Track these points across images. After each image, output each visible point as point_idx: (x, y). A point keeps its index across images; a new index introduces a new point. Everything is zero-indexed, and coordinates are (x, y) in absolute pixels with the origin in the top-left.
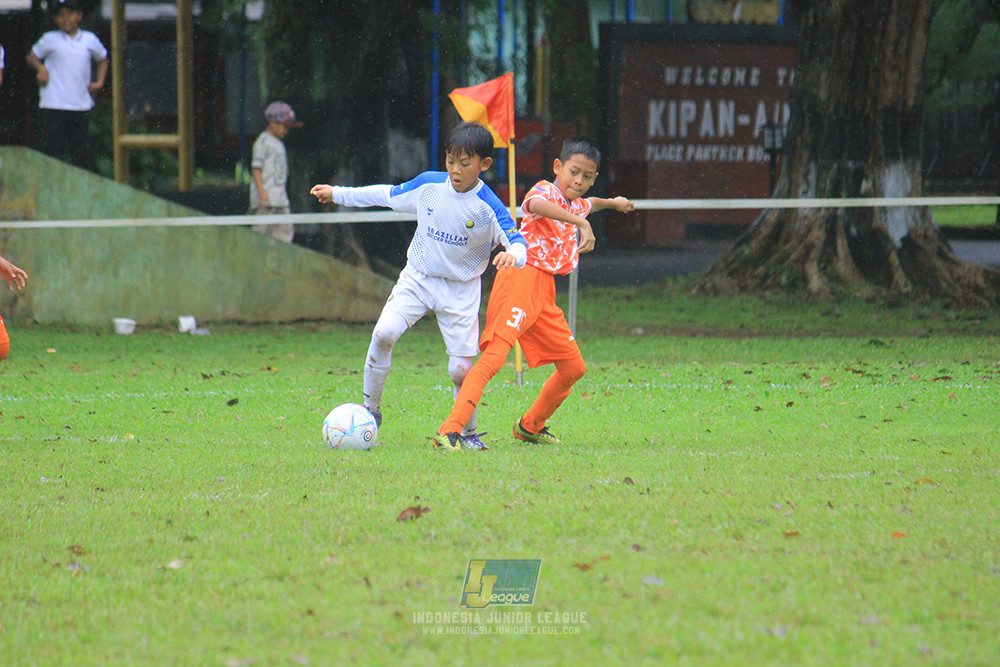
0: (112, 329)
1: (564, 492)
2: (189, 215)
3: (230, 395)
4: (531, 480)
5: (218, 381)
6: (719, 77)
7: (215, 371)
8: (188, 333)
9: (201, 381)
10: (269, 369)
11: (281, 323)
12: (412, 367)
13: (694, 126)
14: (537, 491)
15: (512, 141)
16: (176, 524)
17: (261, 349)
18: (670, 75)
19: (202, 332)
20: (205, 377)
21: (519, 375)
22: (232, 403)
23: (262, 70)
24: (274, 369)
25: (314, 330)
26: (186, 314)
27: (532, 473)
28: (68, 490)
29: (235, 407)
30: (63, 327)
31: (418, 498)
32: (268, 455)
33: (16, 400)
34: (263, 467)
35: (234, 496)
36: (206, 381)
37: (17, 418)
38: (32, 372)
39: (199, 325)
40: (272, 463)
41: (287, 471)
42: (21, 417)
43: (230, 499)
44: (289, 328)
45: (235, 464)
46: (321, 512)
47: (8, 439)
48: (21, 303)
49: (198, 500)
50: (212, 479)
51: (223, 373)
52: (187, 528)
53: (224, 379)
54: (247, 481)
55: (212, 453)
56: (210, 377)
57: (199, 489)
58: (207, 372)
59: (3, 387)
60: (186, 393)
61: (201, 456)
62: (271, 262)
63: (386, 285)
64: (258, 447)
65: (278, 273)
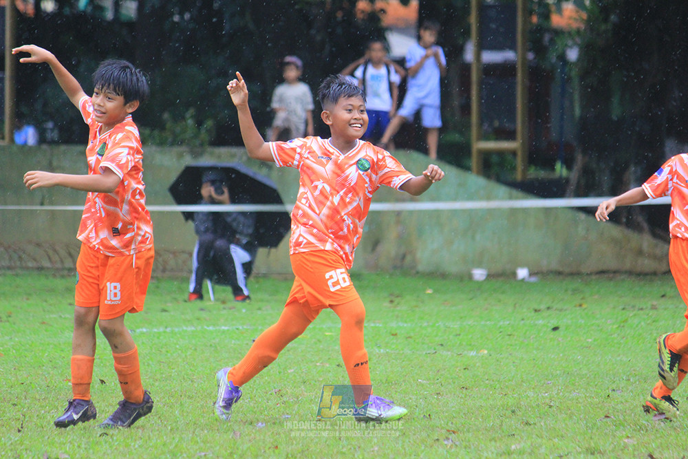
0: (470, 277)
2: (523, 198)
3: (554, 323)
5: (546, 313)
7: (543, 307)
8: (523, 280)
9: (533, 313)
10: (581, 305)
11: (588, 274)
16: (519, 413)
17: (575, 291)
19: (533, 279)
20: (536, 311)
22: (555, 329)
24: (585, 306)
25: (611, 279)
26: (522, 266)
28: (442, 389)
29: (557, 332)
30: (437, 275)
32: (581, 366)
33: (405, 325)
34: (578, 374)
35: (557, 394)
36: (537, 313)
37: (407, 338)
38: (416, 306)
39: (531, 274)
40: (584, 372)
41: (595, 378)
42: (410, 337)
43: (556, 396)
44: (594, 277)
45: (558, 372)
46: (620, 407)
47: (401, 352)
48: (408, 258)
49: (533, 397)
50: (542, 382)
51: (548, 308)
52: (526, 417)
53: (549, 312)
54: (567, 384)
55: (542, 364)
56: (539, 311)
57: (533, 389)
58: (537, 307)
59: (397, 317)
60: (523, 322)
61: (534, 366)
62: (581, 230)
63: (663, 248)
64: (574, 361)
65: (586, 238)
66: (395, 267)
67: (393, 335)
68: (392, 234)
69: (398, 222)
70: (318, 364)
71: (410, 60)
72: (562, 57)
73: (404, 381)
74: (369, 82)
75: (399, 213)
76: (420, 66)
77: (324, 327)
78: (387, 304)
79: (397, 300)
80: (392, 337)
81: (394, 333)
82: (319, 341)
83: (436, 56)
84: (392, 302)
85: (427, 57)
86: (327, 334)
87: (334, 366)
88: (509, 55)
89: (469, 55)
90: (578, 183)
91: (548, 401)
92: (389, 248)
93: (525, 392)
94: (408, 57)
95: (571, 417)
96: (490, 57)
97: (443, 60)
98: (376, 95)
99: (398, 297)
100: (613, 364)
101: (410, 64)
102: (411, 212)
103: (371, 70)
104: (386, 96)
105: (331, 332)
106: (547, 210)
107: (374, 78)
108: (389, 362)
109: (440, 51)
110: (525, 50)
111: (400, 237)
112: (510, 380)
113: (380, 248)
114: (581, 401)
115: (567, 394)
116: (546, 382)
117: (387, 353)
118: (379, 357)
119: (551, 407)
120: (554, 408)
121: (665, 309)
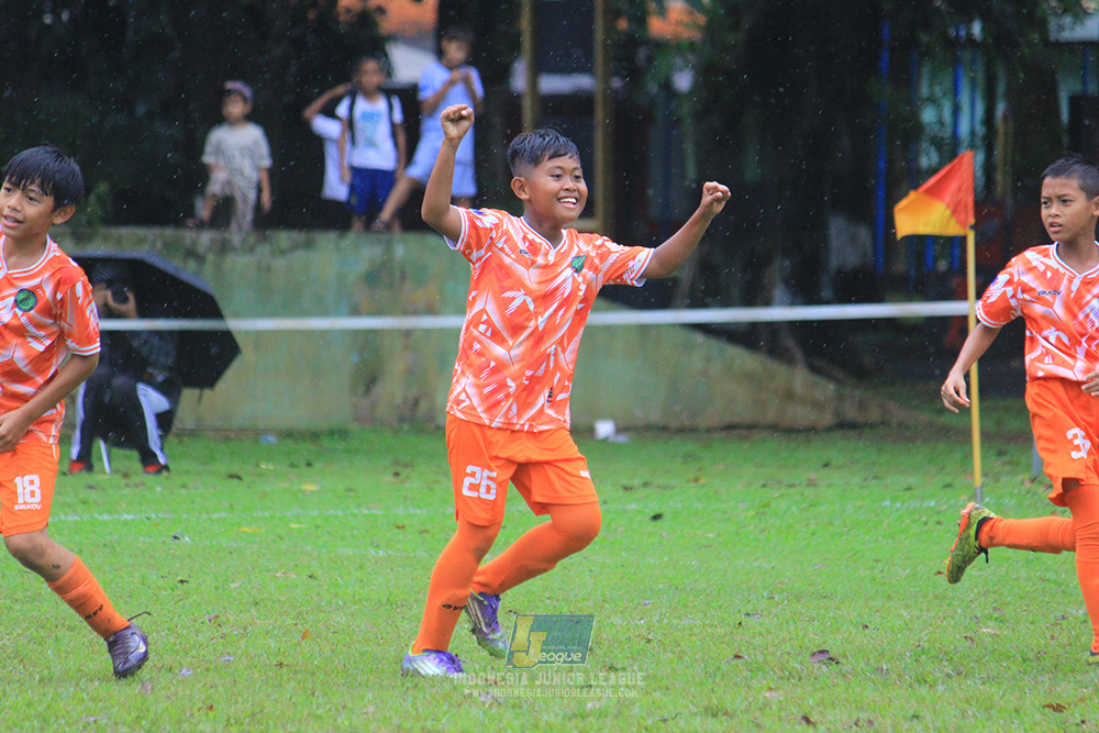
1: (1032, 623)
2: (607, 310)
3: (654, 508)
4: (995, 609)
5: (642, 493)
7: (636, 482)
8: (605, 440)
9: (621, 493)
10: (696, 480)
11: (709, 430)
12: (856, 480)
14: (1002, 621)
15: (973, 227)
16: (598, 651)
17: (688, 457)
19: (622, 439)
20: (626, 488)
21: (978, 491)
22: (657, 517)
23: (689, 148)
24: (702, 481)
25: (745, 438)
26: (604, 417)
27: (995, 602)
29: (659, 522)
31: (867, 627)
32: (697, 576)
33: (419, 512)
34: (691, 590)
35: (660, 621)
36: (627, 493)
37: (421, 532)
38: (436, 482)
39: (619, 430)
40: (702, 585)
41: (719, 594)
42: (426, 531)
43: (657, 625)
44: (717, 435)
45: (661, 586)
46: (758, 641)
47: (412, 555)
48: (423, 406)
49: (621, 625)
50: (636, 602)
51: (646, 485)
52: (610, 658)
53: (647, 491)
54: (674, 605)
55: (635, 573)
56: (631, 488)
57: (621, 612)
58: (627, 482)
59: (405, 498)
60: (605, 506)
61: (623, 577)
62: (697, 360)
63: (826, 389)
64: (686, 568)
65: (705, 373)
66: (402, 419)
67: (398, 527)
68: (396, 367)
69: (406, 347)
70: (278, 575)
71: (425, 88)
72: (667, 87)
73: (417, 601)
74: (359, 124)
75: (407, 333)
76: (441, 97)
77: (288, 514)
78: (389, 478)
79: (404, 472)
80: (396, 530)
81: (400, 525)
82: (281, 538)
83: (467, 81)
84: (396, 474)
85: (451, 83)
86: (293, 526)
87: (304, 577)
88: (583, 82)
89: (519, 81)
90: (693, 285)
91: (644, 632)
92: (392, 390)
93: (609, 618)
94: (422, 83)
95: (680, 658)
96: (552, 84)
97: (478, 88)
98: (371, 144)
99: (406, 466)
100: (748, 573)
101: (426, 95)
102: (427, 332)
103: (362, 105)
104: (387, 146)
105: (300, 522)
106: (644, 329)
107: (368, 116)
108: (392, 570)
109: (474, 75)
110: (609, 74)
111: (410, 371)
112: (584, 599)
113: (378, 390)
114: (697, 632)
115: (675, 622)
116: (642, 601)
117: (389, 556)
118: (376, 562)
119: (649, 641)
120: (654, 644)
121: (829, 486)
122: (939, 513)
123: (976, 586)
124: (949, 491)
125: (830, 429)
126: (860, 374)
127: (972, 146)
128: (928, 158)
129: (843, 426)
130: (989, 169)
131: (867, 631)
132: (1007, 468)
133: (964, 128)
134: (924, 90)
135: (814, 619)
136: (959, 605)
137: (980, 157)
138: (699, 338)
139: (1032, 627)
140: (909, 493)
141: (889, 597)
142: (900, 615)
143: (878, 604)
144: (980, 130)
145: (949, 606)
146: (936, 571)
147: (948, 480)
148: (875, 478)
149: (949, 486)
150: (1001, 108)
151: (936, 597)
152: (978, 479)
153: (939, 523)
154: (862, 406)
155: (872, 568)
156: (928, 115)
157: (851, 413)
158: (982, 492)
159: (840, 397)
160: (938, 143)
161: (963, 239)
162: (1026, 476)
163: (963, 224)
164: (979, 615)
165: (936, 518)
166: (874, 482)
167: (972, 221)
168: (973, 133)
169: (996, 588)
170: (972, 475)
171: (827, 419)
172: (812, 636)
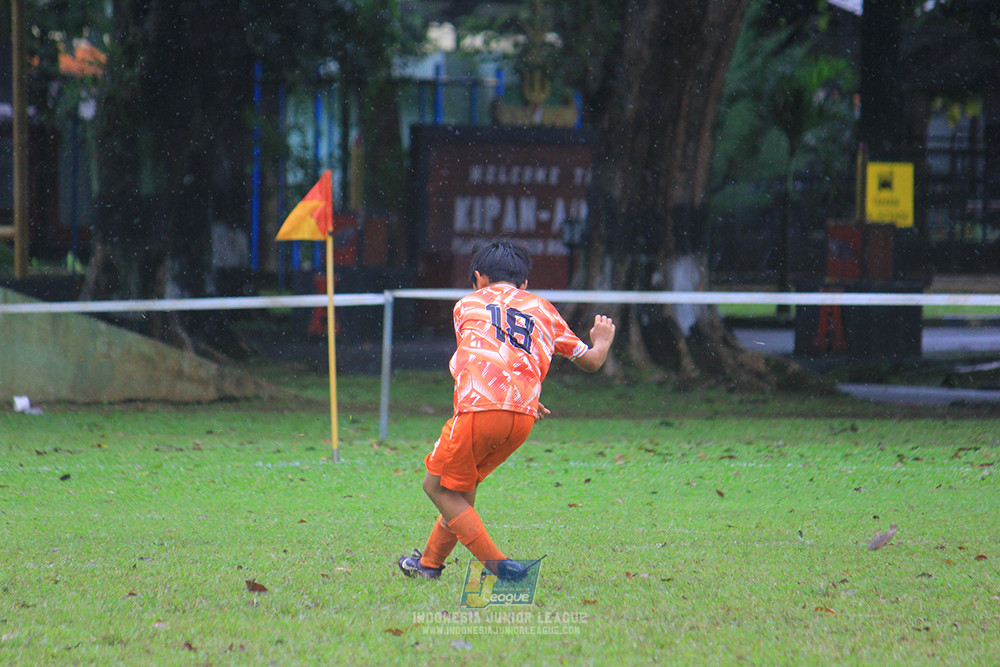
1: (377, 562)
3: (63, 470)
4: (347, 551)
5: (51, 457)
6: (520, 176)
7: (48, 448)
8: (23, 412)
9: (35, 457)
10: (99, 446)
11: (110, 403)
12: (234, 445)
13: (498, 222)
14: (353, 561)
15: (330, 234)
16: (13, 591)
17: (92, 427)
18: (476, 174)
19: (36, 411)
20: (39, 453)
21: (336, 452)
22: (65, 477)
23: (94, 166)
24: (104, 446)
25: (142, 411)
26: (21, 393)
27: (348, 545)
29: (67, 482)
32: (99, 527)
34: (94, 538)
35: (66, 565)
36: (40, 457)
39: (33, 405)
40: (103, 534)
41: (117, 542)
43: (63, 568)
44: (117, 407)
45: (68, 535)
46: (149, 580)
49: (33, 569)
50: (46, 549)
51: (56, 450)
52: (22, 596)
53: (58, 455)
54: (79, 551)
55: (46, 525)
56: (44, 453)
57: (34, 558)
58: (40, 448)
60: (21, 469)
61: (36, 528)
62: (101, 346)
63: (210, 368)
64: (90, 520)
65: (108, 356)
72: (74, 115)
90: (97, 281)
91: (53, 575)
93: (23, 563)
95: (83, 596)
100: (142, 524)
110: (24, 103)
114: (98, 574)
115: (79, 565)
116: (51, 548)
119: (57, 582)
120: (61, 584)
121: (212, 449)
122: (302, 471)
123: (333, 533)
124: (311, 453)
125: (212, 402)
126: (238, 356)
127: (331, 167)
128: (294, 177)
129: (225, 399)
130: (345, 186)
131: (241, 571)
132: (358, 434)
133: (324, 151)
134: (290, 119)
135: (197, 562)
136: (318, 548)
137: (337, 176)
138: (102, 326)
139: (377, 566)
140: (279, 455)
141: (260, 542)
142: (269, 557)
143: (250, 548)
144: (337, 153)
145: (309, 549)
146: (299, 519)
147: (311, 444)
148: (250, 443)
149: (312, 449)
150: (354, 134)
151: (299, 542)
152: (335, 443)
153: (302, 480)
154: (239, 382)
155: (246, 518)
156: (294, 140)
157: (230, 388)
158: (338, 453)
159: (221, 376)
160: (302, 164)
161: (323, 244)
162: (373, 441)
163: (324, 231)
164: (334, 556)
165: (300, 476)
166: (248, 446)
167: (331, 228)
168: (331, 155)
169: (349, 533)
170: (331, 439)
171: (211, 393)
172: (194, 576)
